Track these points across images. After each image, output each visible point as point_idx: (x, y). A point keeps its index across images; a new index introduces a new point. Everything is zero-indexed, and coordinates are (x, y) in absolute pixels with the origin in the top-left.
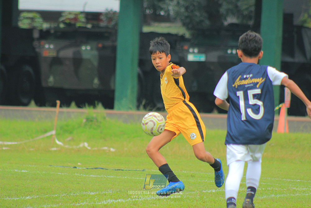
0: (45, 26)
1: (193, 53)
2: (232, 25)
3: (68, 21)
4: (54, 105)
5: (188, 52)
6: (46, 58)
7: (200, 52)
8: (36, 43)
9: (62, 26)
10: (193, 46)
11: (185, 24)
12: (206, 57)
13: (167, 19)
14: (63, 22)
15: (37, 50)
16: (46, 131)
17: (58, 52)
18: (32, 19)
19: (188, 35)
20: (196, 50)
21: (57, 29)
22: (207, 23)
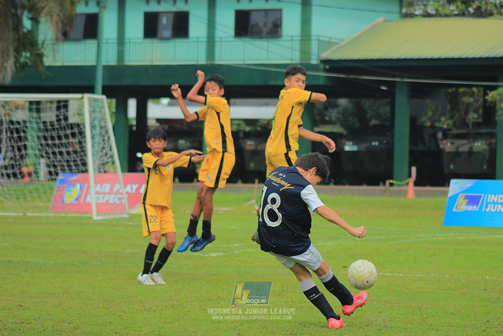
0: (248, 129)
1: (349, 145)
2: (375, 126)
3: (263, 126)
4: (253, 182)
5: (345, 144)
6: (248, 151)
7: (353, 144)
8: (241, 141)
9: (259, 129)
10: (349, 140)
11: (342, 126)
12: (358, 148)
13: (330, 122)
14: (260, 126)
15: (243, 145)
16: (248, 200)
17: (256, 146)
18: (239, 125)
19: (345, 132)
20: (351, 143)
21: (256, 131)
22: (358, 125)
